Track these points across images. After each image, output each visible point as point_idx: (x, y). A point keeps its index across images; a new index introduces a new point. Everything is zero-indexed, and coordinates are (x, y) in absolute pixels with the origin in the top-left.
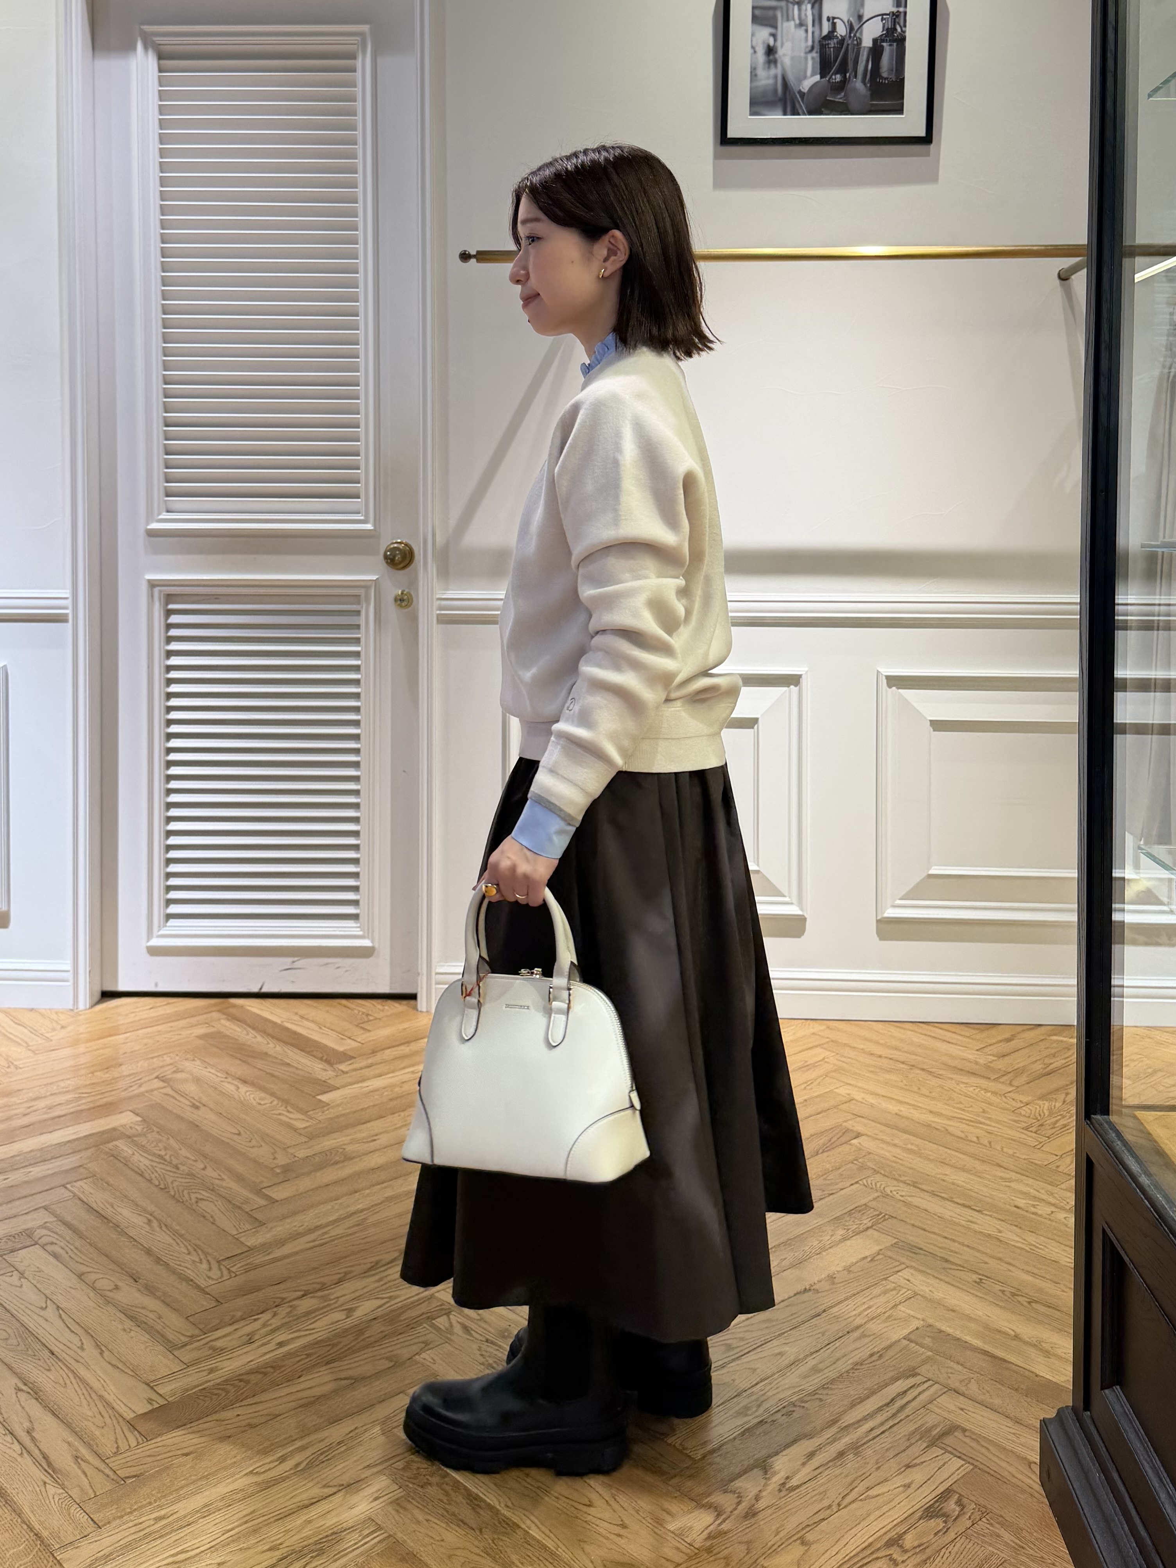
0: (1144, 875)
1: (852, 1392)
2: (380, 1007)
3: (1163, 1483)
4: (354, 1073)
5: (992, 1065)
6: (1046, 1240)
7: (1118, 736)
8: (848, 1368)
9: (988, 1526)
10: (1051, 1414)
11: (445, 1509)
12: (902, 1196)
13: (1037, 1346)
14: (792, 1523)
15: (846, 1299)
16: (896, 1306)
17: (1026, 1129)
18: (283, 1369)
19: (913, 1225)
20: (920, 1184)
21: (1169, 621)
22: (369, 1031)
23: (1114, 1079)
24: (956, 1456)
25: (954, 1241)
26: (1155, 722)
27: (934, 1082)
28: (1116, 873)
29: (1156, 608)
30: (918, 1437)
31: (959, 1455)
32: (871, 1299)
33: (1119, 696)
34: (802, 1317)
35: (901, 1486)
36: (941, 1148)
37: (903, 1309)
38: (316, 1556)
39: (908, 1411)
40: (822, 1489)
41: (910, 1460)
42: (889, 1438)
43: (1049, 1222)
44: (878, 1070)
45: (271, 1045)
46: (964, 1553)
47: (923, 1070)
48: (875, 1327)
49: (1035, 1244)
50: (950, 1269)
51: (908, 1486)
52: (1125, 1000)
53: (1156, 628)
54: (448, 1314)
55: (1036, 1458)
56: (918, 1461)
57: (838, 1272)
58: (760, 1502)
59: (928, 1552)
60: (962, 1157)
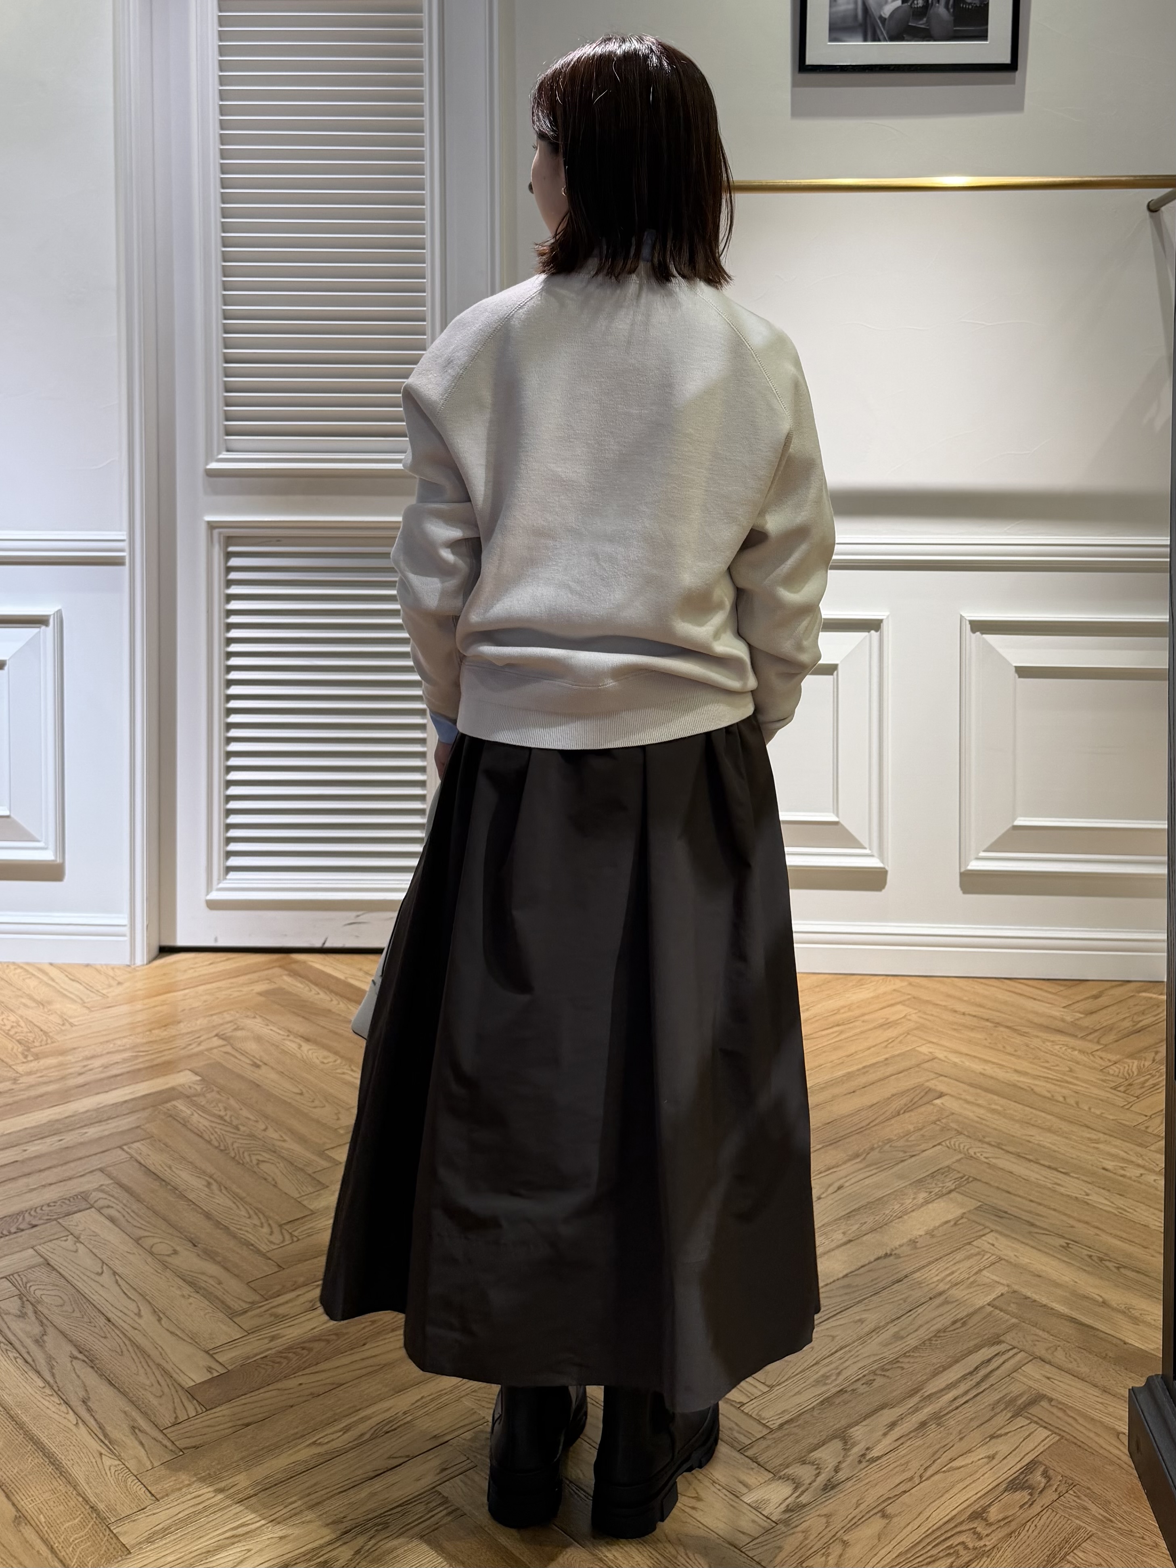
1: (935, 1361)
5: (1079, 1023)
6: (1135, 1203)
8: (931, 1335)
9: (1075, 1499)
10: (1140, 1383)
12: (986, 1158)
13: (1126, 1312)
14: (872, 1497)
15: (930, 1263)
16: (980, 1270)
17: (1115, 1088)
18: (346, 1337)
19: (998, 1188)
20: (1005, 1145)
24: (1041, 1426)
25: (1040, 1204)
27: (1018, 1040)
30: (1003, 1406)
31: (1044, 1424)
32: (955, 1264)
34: (884, 1282)
35: (985, 1457)
36: (1027, 1109)
37: (987, 1274)
38: (381, 1530)
39: (992, 1380)
40: (903, 1461)
41: (995, 1430)
42: (973, 1408)
43: (1139, 1185)
44: (960, 1028)
45: (335, 1002)
46: (1051, 1526)
47: (1008, 1027)
48: (957, 1293)
49: (1123, 1207)
50: (1036, 1233)
51: (992, 1457)
55: (1124, 1427)
56: (1003, 1431)
57: (921, 1236)
58: (840, 1473)
59: (1013, 1526)
60: (1049, 1117)
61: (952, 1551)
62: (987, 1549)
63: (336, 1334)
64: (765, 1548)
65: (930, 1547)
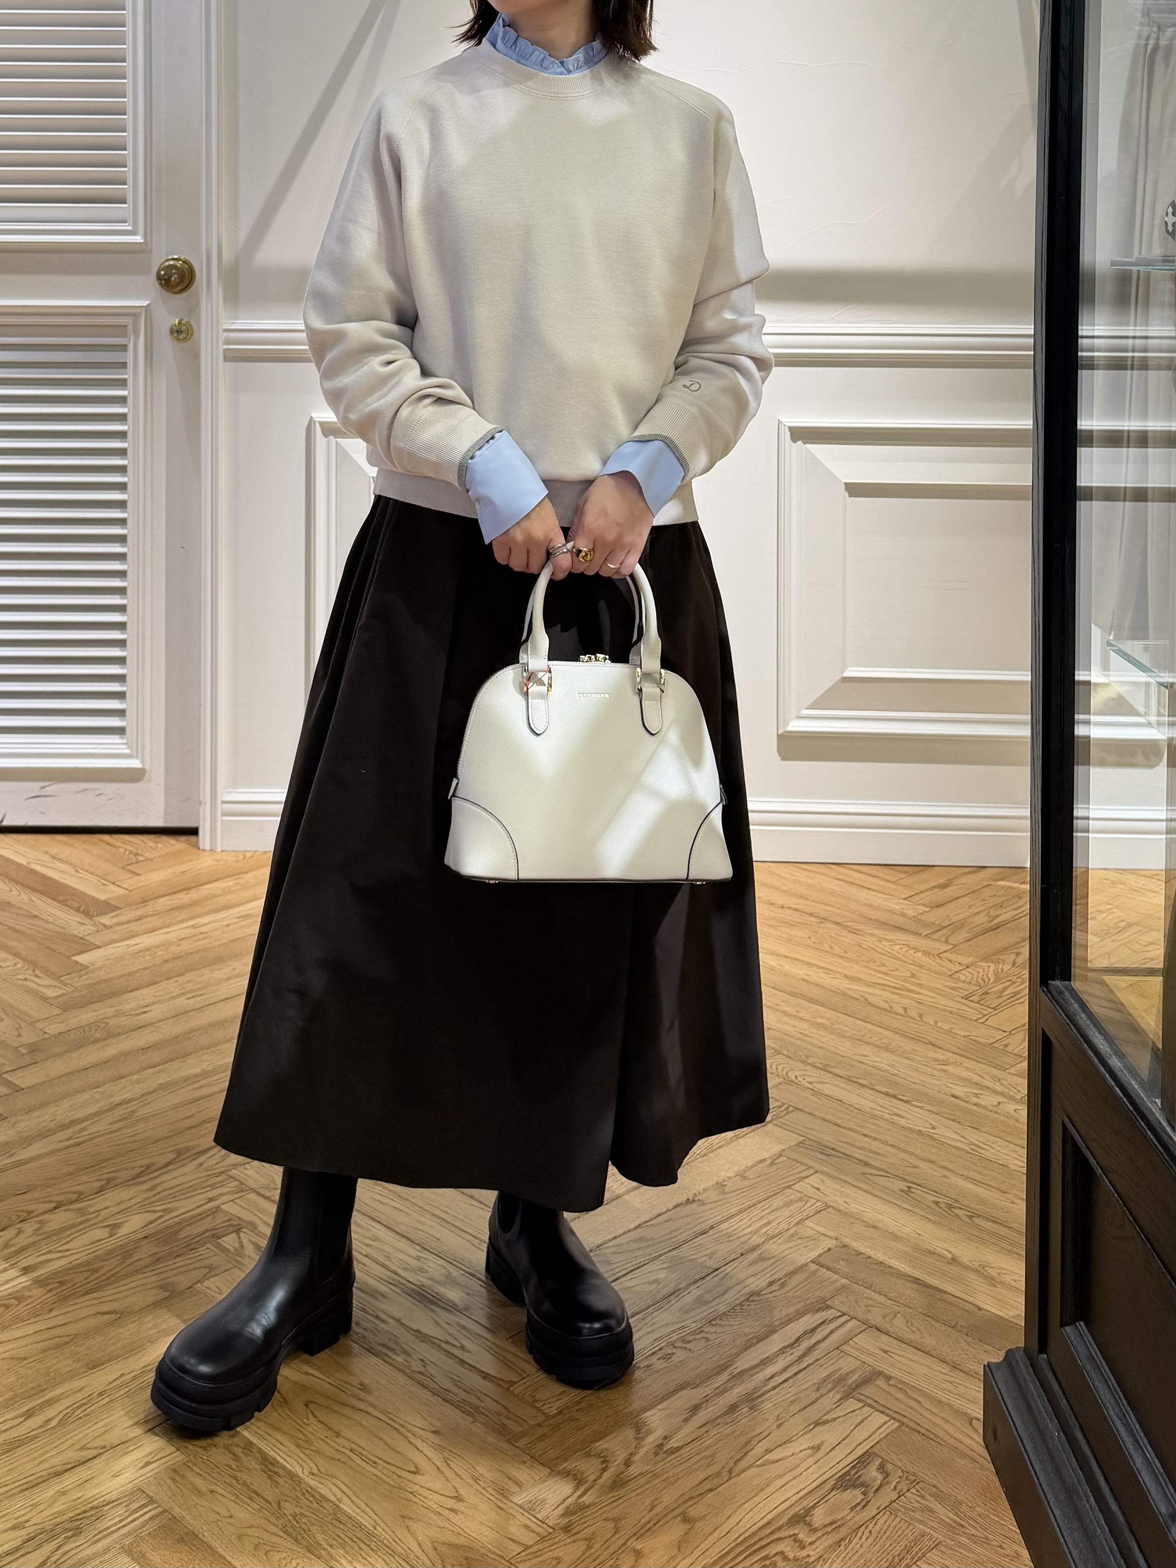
0: (1114, 677)
1: (747, 1330)
2: (151, 844)
3: (1139, 1444)
4: (119, 928)
5: (923, 917)
6: (992, 1138)
7: (1083, 503)
8: (742, 1299)
9: (919, 1499)
10: (997, 1357)
11: (235, 1478)
12: (810, 1083)
13: (980, 1271)
14: (669, 1497)
15: (741, 1212)
16: (803, 1220)
17: (966, 998)
18: (29, 1301)
19: (824, 1120)
20: (833, 1067)
21: (1147, 357)
22: (139, 875)
23: (1077, 936)
24: (877, 1410)
25: (875, 1139)
26: (1129, 485)
27: (849, 939)
28: (1080, 676)
29: (1130, 341)
30: (830, 1386)
31: (881, 1408)
32: (772, 1212)
33: (1083, 453)
34: (684, 1235)
35: (809, 1448)
36: (859, 1022)
37: (811, 1225)
38: (71, 1537)
39: (816, 1354)
40: (708, 1453)
41: (820, 1415)
42: (793, 1388)
43: (996, 1116)
44: (779, 924)
45: (15, 893)
46: (889, 1532)
47: (836, 923)
48: (774, 1247)
49: (977, 1142)
50: (871, 1174)
51: (817, 1448)
52: (1091, 835)
53: (1129, 367)
54: (238, 1231)
55: (978, 1412)
56: (829, 1417)
57: (730, 1178)
58: (631, 1468)
59: (843, 1531)
60: (886, 1033)
61: (768, 1563)
62: (811, 1560)
63: (17, 1299)
64: (540, 1559)
65: (740, 1559)
